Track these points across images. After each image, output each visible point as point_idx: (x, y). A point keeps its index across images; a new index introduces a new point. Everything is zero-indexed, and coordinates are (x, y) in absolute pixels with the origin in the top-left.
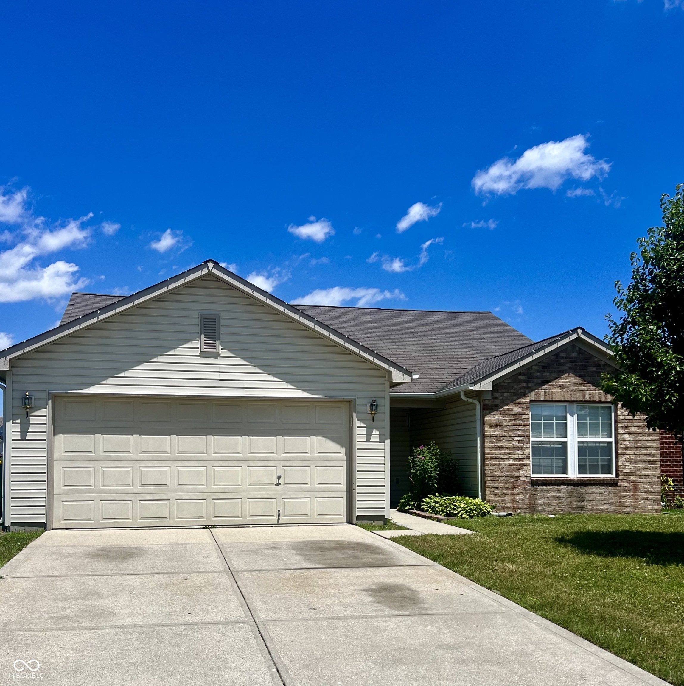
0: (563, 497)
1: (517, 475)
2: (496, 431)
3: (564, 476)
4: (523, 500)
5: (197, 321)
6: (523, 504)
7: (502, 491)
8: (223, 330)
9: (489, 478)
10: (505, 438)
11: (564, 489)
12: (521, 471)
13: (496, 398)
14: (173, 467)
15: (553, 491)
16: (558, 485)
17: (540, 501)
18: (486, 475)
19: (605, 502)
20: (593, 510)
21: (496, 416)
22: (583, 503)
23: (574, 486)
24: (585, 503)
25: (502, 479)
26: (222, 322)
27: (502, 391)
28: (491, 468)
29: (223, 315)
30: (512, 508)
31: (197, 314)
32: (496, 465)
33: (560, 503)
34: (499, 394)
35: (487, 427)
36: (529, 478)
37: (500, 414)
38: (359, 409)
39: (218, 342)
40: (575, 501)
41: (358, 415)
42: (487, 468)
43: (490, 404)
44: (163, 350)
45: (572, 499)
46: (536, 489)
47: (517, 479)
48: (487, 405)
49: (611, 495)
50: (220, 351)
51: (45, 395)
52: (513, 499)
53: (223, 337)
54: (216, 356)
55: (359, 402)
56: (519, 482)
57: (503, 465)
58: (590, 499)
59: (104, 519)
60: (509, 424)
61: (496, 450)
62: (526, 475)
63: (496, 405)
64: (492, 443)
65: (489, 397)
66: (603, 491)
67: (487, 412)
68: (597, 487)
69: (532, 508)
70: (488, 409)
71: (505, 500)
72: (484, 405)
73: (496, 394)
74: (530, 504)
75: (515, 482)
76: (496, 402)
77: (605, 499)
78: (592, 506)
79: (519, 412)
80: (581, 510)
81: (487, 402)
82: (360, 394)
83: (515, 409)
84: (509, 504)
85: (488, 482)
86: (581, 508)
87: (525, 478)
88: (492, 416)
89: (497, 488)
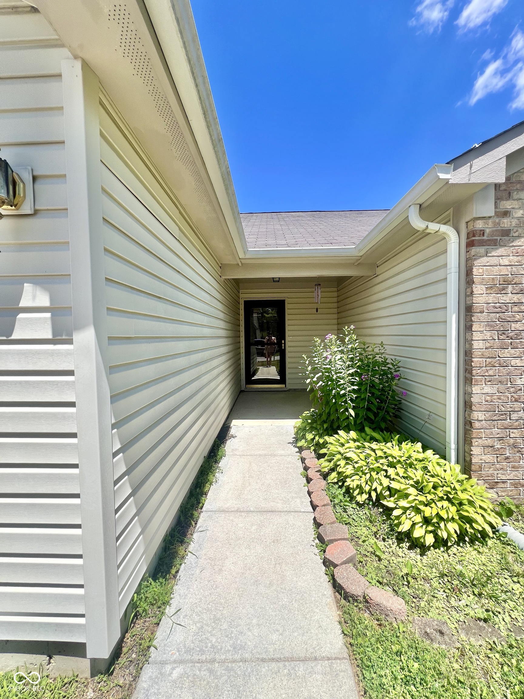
2: (505, 299)
9: (480, 414)
13: (506, 214)
18: (474, 408)
21: (505, 261)
25: (514, 416)
28: (487, 389)
32: (501, 382)
34: (515, 204)
35: (478, 289)
37: (516, 254)
42: (476, 389)
43: (488, 231)
48: (482, 233)
61: (503, 348)
63: (506, 233)
67: (481, 250)
70: (482, 243)
72: (471, 234)
73: (507, 205)
76: (506, 223)
81: (479, 225)
85: (477, 425)
88: (494, 260)
89: (501, 439)
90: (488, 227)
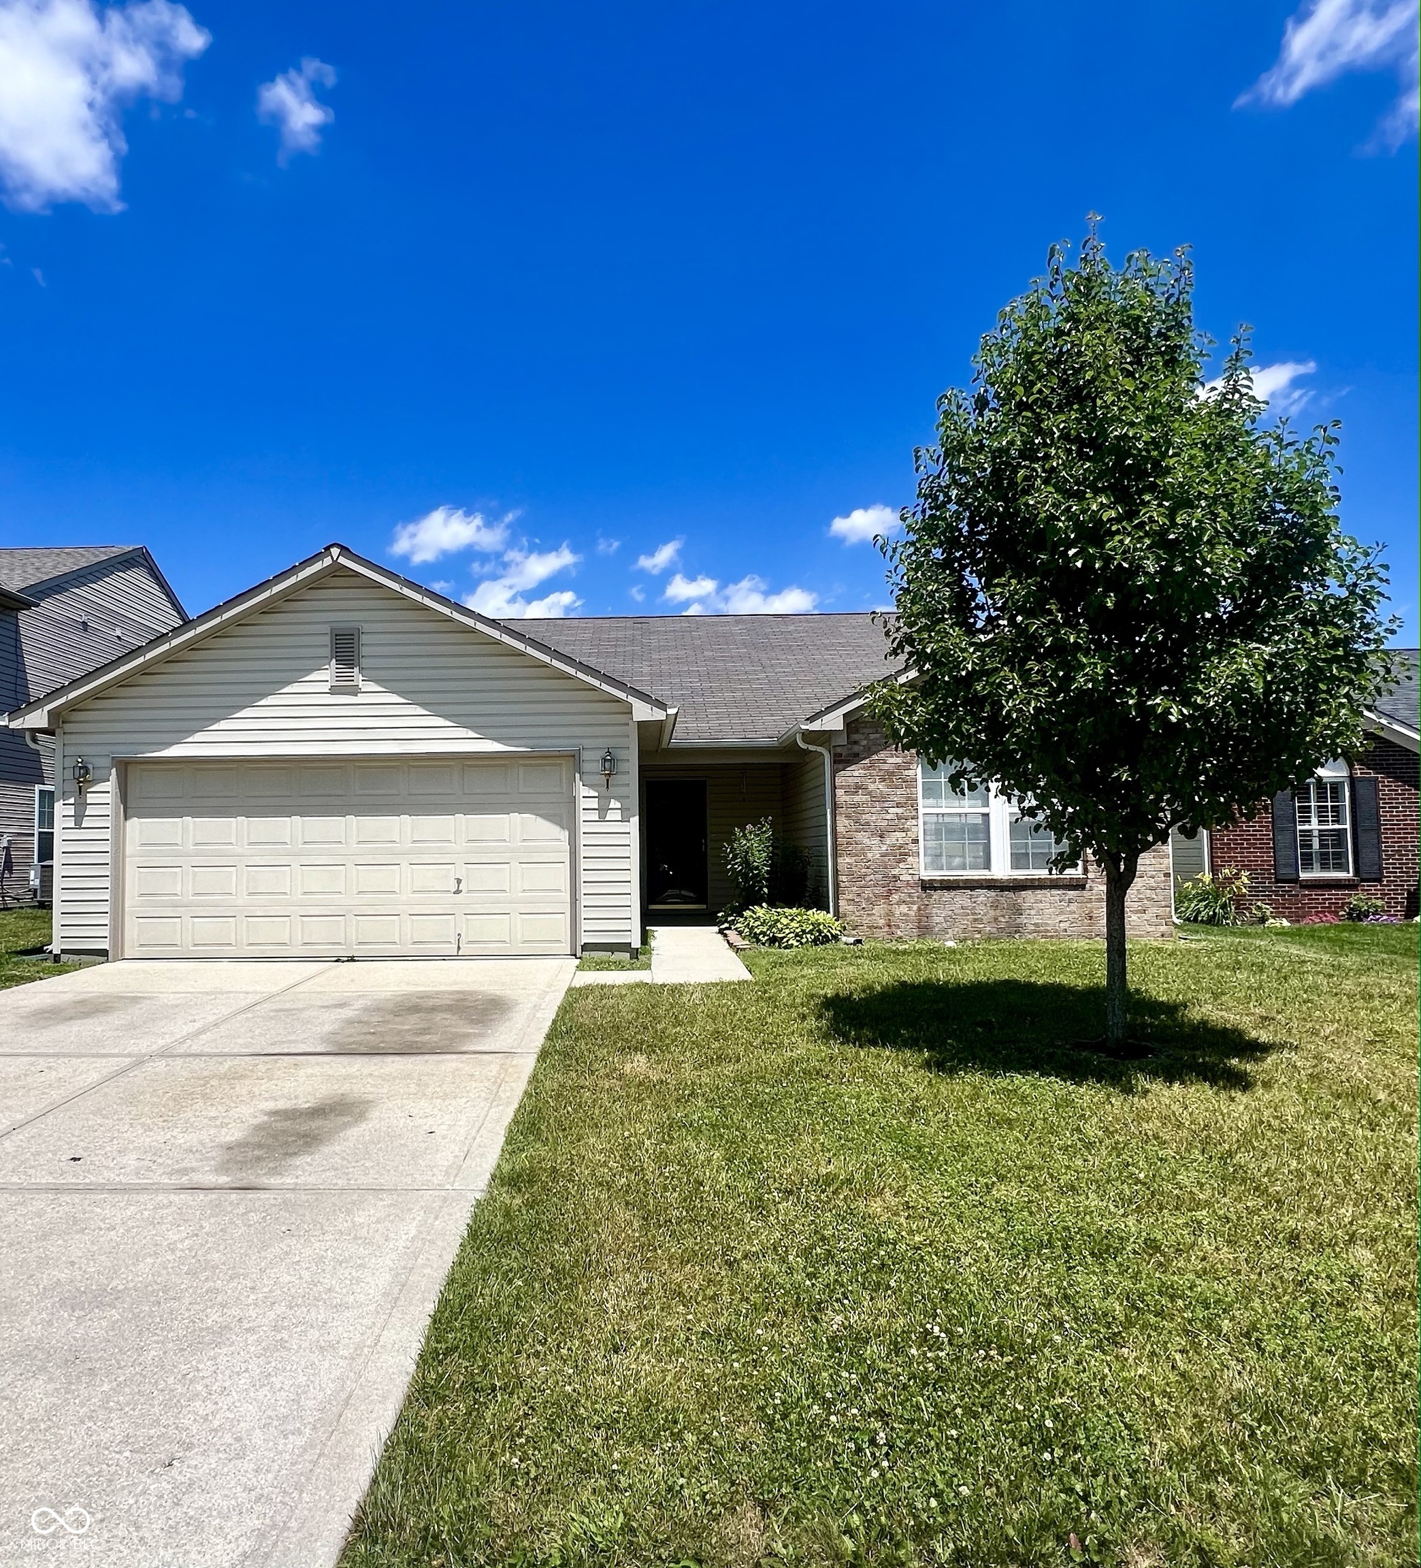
0: (981, 910)
1: (896, 872)
2: (857, 798)
3: (986, 872)
4: (905, 915)
5: (327, 640)
6: (907, 921)
7: (868, 899)
8: (365, 651)
10: (873, 810)
11: (983, 895)
12: (901, 865)
13: (856, 743)
14: (295, 866)
15: (961, 899)
16: (972, 888)
17: (939, 916)
18: (843, 873)
19: (1061, 918)
20: (1039, 932)
21: (856, 773)
22: (1018, 921)
23: (1002, 891)
24: (1023, 919)
25: (868, 879)
26: (364, 639)
27: (866, 731)
28: (848, 860)
29: (366, 627)
30: (886, 929)
31: (326, 629)
32: (857, 855)
33: (975, 920)
34: (862, 737)
35: (839, 792)
36: (916, 878)
37: (864, 769)
38: (586, 767)
39: (356, 670)
40: (1003, 916)
41: (585, 777)
42: (840, 860)
43: (845, 753)
44: (275, 686)
45: (998, 913)
46: (930, 896)
47: (896, 878)
48: (841, 755)
49: (1073, 907)
50: (361, 683)
51: (106, 762)
52: (890, 914)
53: (364, 662)
54: (355, 691)
55: (586, 755)
56: (898, 884)
57: (870, 855)
58: (1033, 912)
59: (196, 945)
60: (880, 787)
61: (858, 831)
62: (911, 871)
63: (857, 755)
64: (848, 817)
65: (843, 740)
66: (1057, 898)
67: (840, 766)
68: (1044, 891)
69: (924, 929)
70: (840, 762)
71: (873, 914)
72: (835, 755)
73: (856, 737)
74: (920, 921)
75: (891, 885)
76: (856, 749)
77: (1062, 913)
78: (1036, 925)
79: (898, 766)
80: (1016, 932)
81: (839, 750)
82: (587, 743)
83: (891, 760)
84: (882, 922)
85: (842, 884)
86: (1018, 929)
87: (909, 878)
88: (848, 774)
89: (859, 895)
90: (844, 751)
